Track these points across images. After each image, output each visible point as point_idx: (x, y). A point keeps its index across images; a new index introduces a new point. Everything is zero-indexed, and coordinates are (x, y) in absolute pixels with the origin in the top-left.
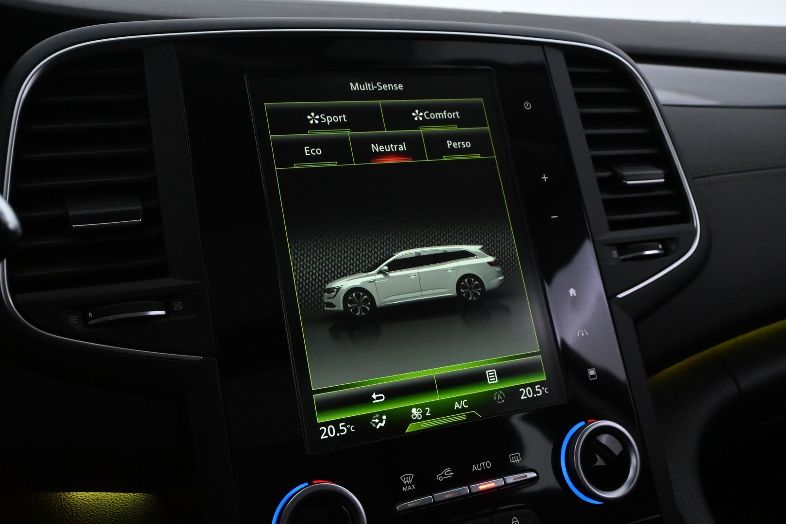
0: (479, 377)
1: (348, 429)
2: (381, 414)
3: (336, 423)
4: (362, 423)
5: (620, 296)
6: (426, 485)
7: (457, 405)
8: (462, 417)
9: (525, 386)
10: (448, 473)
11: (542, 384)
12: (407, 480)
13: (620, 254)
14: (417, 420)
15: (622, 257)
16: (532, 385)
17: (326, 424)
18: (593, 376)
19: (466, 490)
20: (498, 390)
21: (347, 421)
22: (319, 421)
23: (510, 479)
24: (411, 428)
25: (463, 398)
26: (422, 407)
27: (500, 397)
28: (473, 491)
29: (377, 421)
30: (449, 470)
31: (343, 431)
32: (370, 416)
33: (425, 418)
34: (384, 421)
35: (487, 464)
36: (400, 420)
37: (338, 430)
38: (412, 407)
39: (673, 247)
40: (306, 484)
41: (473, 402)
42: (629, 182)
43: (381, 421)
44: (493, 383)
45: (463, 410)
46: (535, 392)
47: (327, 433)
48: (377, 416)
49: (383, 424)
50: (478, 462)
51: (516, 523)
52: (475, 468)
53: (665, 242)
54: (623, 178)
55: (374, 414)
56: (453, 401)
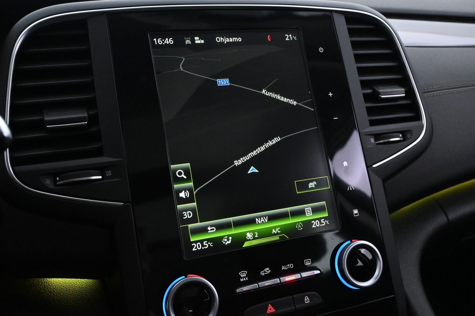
1: (209, 245)
2: (229, 236)
3: (202, 241)
4: (217, 241)
5: (374, 166)
6: (254, 278)
7: (274, 231)
8: (277, 238)
9: (315, 220)
10: (267, 270)
11: (325, 218)
12: (243, 274)
13: (376, 140)
14: (250, 240)
15: (376, 142)
16: (319, 219)
17: (196, 242)
18: (356, 214)
19: (277, 281)
20: (299, 222)
21: (208, 240)
22: (192, 240)
23: (305, 274)
24: (246, 244)
25: (277, 227)
26: (253, 232)
27: (299, 226)
28: (282, 281)
29: (226, 240)
30: (268, 269)
31: (206, 246)
32: (222, 238)
33: (254, 238)
34: (230, 240)
35: (291, 266)
37: (203, 246)
38: (247, 232)
39: (409, 136)
40: (184, 277)
42: (383, 96)
43: (228, 240)
45: (277, 234)
46: (321, 223)
47: (196, 247)
48: (226, 237)
49: (229, 242)
50: (285, 264)
51: (307, 300)
52: (283, 268)
53: (404, 133)
54: (379, 93)
55: (224, 236)
56: (271, 228)
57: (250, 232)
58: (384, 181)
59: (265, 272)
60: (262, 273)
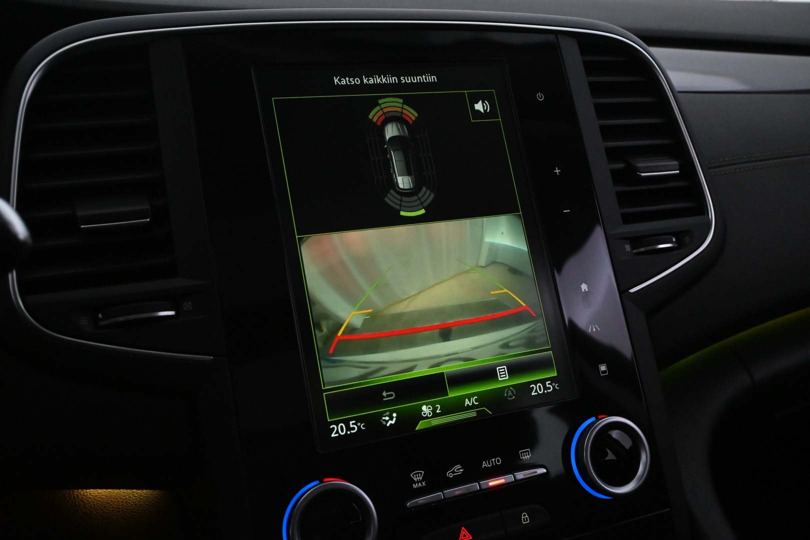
0: (488, 374)
1: (359, 427)
2: (392, 412)
3: (346, 421)
4: (373, 421)
5: (632, 290)
6: (436, 482)
7: (467, 402)
8: (472, 414)
9: (535, 382)
10: (458, 469)
11: (552, 380)
12: (417, 477)
13: (633, 248)
14: (427, 418)
15: (634, 251)
16: (543, 381)
17: (336, 423)
18: (604, 372)
19: (476, 486)
20: (509, 387)
21: (358, 419)
22: (330, 419)
23: (520, 475)
24: (421, 426)
25: (473, 395)
26: (433, 404)
27: (510, 393)
28: (483, 487)
29: (387, 418)
30: (459, 466)
31: (354, 429)
32: (381, 414)
33: (435, 415)
34: (395, 419)
35: (497, 461)
36: (410, 417)
37: (348, 428)
38: (422, 404)
39: (687, 239)
40: (317, 482)
41: (483, 399)
43: (391, 419)
44: (504, 379)
45: (473, 407)
46: (546, 388)
47: (338, 431)
48: (388, 413)
49: (393, 422)
50: (488, 459)
51: (525, 518)
52: (485, 464)
53: (679, 235)
54: (637, 170)
55: (385, 412)
56: (463, 398)
57: (427, 404)
58: (649, 316)
59: (454, 472)
60: (450, 475)
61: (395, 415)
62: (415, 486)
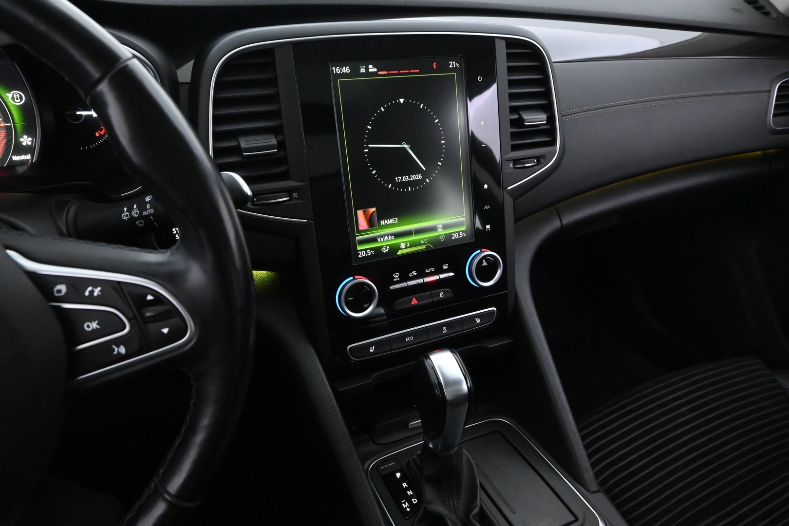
0: (433, 229)
1: (371, 253)
2: (387, 246)
3: (366, 250)
4: (378, 250)
5: (509, 188)
6: (404, 278)
7: (422, 242)
8: (424, 247)
9: (455, 233)
10: (414, 273)
11: (463, 231)
12: (396, 276)
13: (514, 164)
14: (403, 249)
15: (514, 166)
16: (458, 232)
17: (361, 250)
18: (488, 229)
19: (421, 281)
20: (442, 235)
21: (371, 249)
22: (359, 248)
23: (442, 276)
24: (400, 252)
25: (424, 238)
26: (406, 242)
27: (442, 238)
28: (425, 281)
29: (384, 249)
30: (415, 272)
31: (369, 253)
32: (382, 247)
33: (406, 247)
34: (388, 249)
35: (432, 269)
36: (394, 249)
37: (367, 253)
38: (401, 243)
39: (542, 160)
40: (352, 278)
41: (429, 241)
42: (526, 124)
43: (386, 249)
44: (441, 232)
45: (425, 244)
46: (459, 235)
47: (362, 254)
48: (385, 247)
49: (387, 251)
50: (428, 268)
51: (442, 295)
52: (427, 271)
53: (538, 158)
54: (524, 120)
55: (384, 246)
56: (420, 240)
57: (403, 242)
58: (514, 200)
59: (412, 274)
60: (411, 275)
61: (388, 247)
62: (395, 280)
